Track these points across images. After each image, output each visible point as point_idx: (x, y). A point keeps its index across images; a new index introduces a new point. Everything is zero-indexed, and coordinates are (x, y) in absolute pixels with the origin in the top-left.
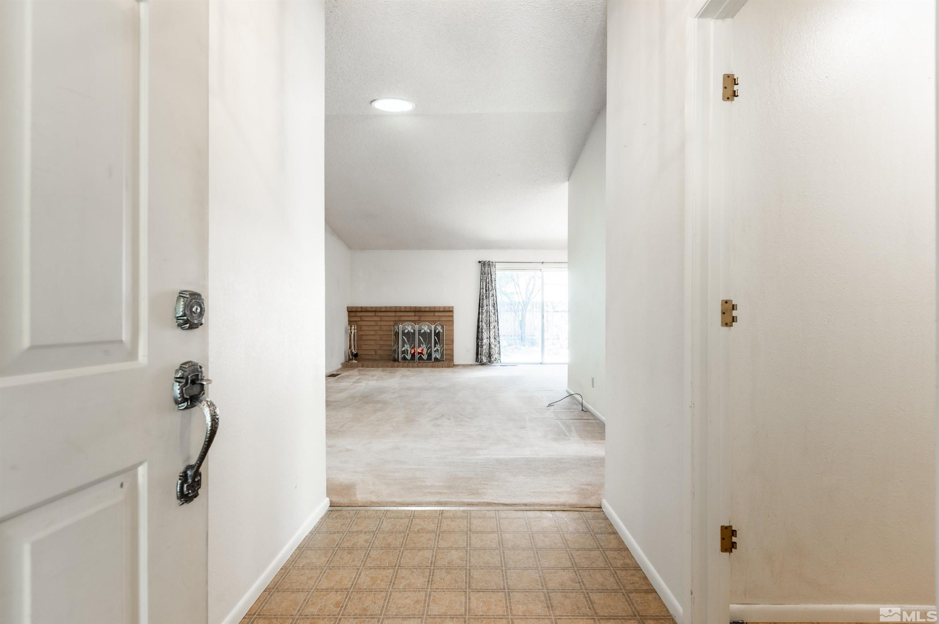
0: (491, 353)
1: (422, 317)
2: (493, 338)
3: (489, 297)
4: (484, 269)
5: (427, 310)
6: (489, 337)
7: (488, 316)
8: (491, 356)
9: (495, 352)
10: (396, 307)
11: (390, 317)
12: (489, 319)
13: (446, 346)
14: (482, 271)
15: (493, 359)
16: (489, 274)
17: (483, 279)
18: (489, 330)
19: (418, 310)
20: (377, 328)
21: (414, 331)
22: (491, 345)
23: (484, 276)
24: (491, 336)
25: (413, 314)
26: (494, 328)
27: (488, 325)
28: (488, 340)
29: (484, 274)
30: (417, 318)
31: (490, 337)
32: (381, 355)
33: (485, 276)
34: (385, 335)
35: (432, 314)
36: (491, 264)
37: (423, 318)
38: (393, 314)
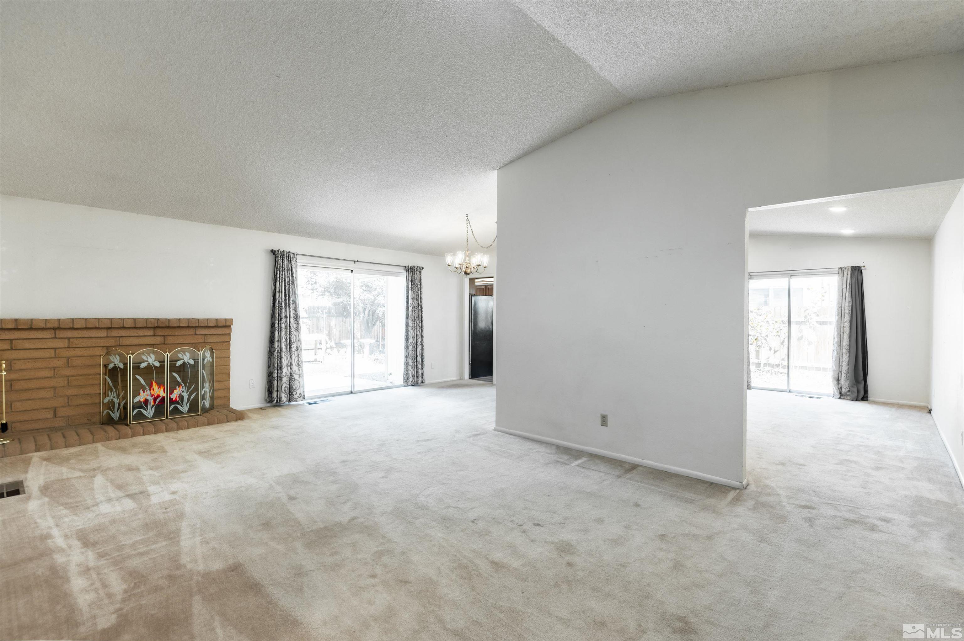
0: (294, 387)
1: (170, 338)
2: (296, 365)
3: (289, 305)
4: (281, 263)
5: (181, 325)
6: (289, 364)
7: (288, 333)
8: (294, 391)
9: (300, 385)
10: (111, 320)
11: (94, 340)
12: (290, 337)
13: (217, 383)
14: (279, 265)
15: (296, 396)
16: (289, 270)
17: (281, 278)
18: (290, 353)
19: (164, 325)
20: (58, 363)
21: (162, 362)
22: (294, 375)
23: (281, 273)
24: (293, 363)
25: (150, 332)
26: (297, 350)
27: (288, 346)
28: (289, 368)
29: (281, 270)
30: (159, 340)
31: (291, 363)
32: (69, 417)
33: (284, 273)
34: (81, 375)
35: (191, 332)
36: (291, 256)
37: (170, 340)
38: (103, 333)
